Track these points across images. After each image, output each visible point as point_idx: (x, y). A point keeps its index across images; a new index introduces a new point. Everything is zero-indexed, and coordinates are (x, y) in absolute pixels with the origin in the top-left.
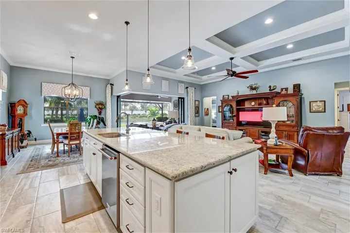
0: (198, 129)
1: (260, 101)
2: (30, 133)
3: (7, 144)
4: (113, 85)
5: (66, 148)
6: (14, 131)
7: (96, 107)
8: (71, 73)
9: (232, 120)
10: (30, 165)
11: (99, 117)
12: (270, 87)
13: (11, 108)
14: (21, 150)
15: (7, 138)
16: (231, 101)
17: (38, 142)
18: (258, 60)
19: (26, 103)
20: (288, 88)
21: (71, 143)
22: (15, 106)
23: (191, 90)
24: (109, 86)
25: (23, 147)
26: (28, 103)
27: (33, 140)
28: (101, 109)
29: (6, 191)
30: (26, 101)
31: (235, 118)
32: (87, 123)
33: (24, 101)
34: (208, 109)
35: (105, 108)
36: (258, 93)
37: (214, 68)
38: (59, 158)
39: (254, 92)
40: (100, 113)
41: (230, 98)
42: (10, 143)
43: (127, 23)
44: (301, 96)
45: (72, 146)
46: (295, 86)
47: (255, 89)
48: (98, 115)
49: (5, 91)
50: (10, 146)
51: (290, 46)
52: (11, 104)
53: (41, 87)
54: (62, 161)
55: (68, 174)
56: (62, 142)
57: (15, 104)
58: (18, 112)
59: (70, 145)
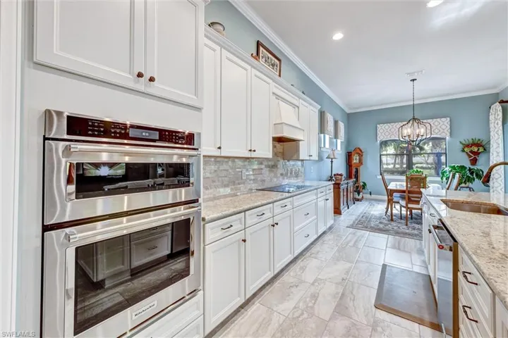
2: (365, 184)
3: (342, 194)
5: (404, 212)
6: (349, 181)
7: (463, 151)
10: (360, 221)
11: (470, 170)
13: (349, 156)
14: (356, 202)
15: (342, 187)
17: (373, 196)
19: (361, 151)
21: (410, 206)
22: (351, 155)
24: (496, 108)
25: (358, 200)
27: (368, 194)
28: (477, 153)
30: (361, 149)
32: (444, 178)
33: (359, 149)
35: (486, 151)
38: (392, 223)
40: (474, 162)
42: (345, 194)
45: (413, 211)
48: (468, 164)
49: (343, 141)
50: (345, 197)
52: (348, 153)
53: (376, 131)
54: (395, 228)
55: (399, 249)
56: (398, 203)
57: (351, 152)
58: (355, 161)
59: (409, 208)
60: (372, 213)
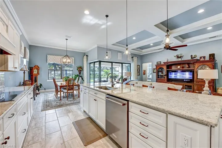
0: (150, 84)
1: (183, 66)
2: (41, 85)
4: (88, 56)
7: (77, 70)
8: (66, 49)
9: (163, 78)
10: (46, 105)
11: (79, 76)
12: (192, 56)
13: (31, 70)
14: (37, 95)
16: (163, 65)
17: (46, 90)
18: (184, 39)
19: (38, 67)
20: (205, 57)
21: (69, 92)
22: (33, 69)
23: (135, 59)
24: (85, 57)
26: (39, 67)
27: (43, 89)
28: (81, 71)
29: (39, 123)
31: (166, 77)
33: (37, 66)
34: (145, 71)
35: (83, 70)
36: (182, 60)
37: (152, 45)
38: (62, 101)
39: (180, 59)
40: (80, 73)
41: (162, 63)
43: (107, 16)
44: (215, 62)
46: (210, 55)
47: (180, 57)
49: (28, 60)
51: (210, 28)
52: (30, 68)
53: (47, 58)
54: (64, 103)
55: (72, 112)
56: (63, 91)
57: (33, 68)
58: (35, 73)
59: (68, 93)
60: (49, 99)
